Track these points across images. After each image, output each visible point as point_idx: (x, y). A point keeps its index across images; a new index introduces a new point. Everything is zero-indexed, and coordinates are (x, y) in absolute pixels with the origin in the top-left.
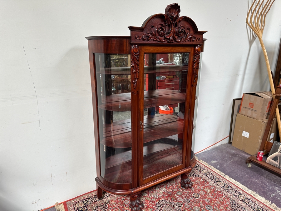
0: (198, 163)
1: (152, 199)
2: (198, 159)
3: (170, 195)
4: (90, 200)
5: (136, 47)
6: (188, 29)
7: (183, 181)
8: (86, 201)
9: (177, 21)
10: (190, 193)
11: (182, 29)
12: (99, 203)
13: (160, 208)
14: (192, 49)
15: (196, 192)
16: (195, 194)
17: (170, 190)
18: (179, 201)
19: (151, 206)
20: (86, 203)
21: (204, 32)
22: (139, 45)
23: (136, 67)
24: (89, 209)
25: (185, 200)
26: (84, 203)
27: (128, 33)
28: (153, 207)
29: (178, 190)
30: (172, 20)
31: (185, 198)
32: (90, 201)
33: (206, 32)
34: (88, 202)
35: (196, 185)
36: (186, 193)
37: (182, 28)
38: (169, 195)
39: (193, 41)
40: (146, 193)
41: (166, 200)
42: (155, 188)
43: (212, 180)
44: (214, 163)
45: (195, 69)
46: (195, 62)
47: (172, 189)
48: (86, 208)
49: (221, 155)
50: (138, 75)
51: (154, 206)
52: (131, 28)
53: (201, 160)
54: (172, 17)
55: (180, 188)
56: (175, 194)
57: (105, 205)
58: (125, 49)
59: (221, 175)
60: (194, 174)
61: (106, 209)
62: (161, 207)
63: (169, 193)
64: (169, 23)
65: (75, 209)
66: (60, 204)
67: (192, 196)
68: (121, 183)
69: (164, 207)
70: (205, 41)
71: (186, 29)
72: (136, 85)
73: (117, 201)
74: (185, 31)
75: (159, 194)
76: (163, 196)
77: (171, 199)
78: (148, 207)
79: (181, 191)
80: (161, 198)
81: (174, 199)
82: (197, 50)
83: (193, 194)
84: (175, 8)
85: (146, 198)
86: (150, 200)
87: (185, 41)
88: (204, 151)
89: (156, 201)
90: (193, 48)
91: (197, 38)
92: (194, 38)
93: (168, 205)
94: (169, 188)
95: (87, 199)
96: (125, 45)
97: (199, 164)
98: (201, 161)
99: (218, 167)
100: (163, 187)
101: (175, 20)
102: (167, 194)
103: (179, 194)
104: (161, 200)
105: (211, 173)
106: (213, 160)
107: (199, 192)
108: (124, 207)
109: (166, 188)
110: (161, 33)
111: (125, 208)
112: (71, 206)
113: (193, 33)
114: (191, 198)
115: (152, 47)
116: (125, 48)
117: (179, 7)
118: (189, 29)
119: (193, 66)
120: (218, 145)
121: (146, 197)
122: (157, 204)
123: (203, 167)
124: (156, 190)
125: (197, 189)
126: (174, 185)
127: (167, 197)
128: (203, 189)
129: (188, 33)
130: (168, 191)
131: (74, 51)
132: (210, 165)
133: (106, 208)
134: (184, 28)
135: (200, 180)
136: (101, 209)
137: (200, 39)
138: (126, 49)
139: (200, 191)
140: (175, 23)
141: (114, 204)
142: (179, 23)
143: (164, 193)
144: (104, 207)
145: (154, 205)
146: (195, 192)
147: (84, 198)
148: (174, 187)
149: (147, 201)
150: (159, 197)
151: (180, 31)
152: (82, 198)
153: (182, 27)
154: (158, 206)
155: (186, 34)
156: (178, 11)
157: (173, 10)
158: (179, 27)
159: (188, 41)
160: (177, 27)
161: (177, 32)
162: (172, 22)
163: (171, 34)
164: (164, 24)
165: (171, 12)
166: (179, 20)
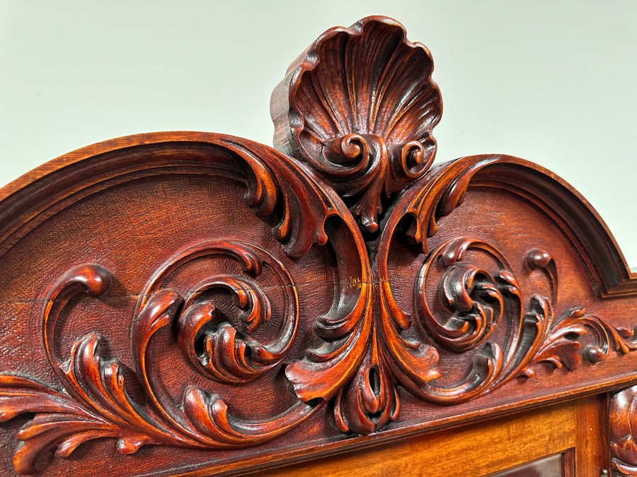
6: (531, 266)
9: (412, 201)
11: (480, 276)
30: (349, 203)
37: (481, 262)
39: (592, 359)
64: (322, 234)
71: (516, 264)
74: (505, 293)
87: (523, 378)
91: (624, 334)
92: (599, 331)
101: (389, 199)
110: (222, 349)
113: (582, 292)
117: (422, 61)
118: (549, 269)
129: (535, 305)
134: (501, 263)
140: (392, 223)
142: (440, 225)
151: (459, 298)
153: (474, 255)
155: (526, 311)
156: (417, 107)
157: (354, 88)
158: (440, 256)
159: (550, 367)
160: (417, 262)
161: (423, 313)
162: (358, 219)
163: (360, 349)
164: (266, 242)
165: (330, 112)
166: (434, 190)
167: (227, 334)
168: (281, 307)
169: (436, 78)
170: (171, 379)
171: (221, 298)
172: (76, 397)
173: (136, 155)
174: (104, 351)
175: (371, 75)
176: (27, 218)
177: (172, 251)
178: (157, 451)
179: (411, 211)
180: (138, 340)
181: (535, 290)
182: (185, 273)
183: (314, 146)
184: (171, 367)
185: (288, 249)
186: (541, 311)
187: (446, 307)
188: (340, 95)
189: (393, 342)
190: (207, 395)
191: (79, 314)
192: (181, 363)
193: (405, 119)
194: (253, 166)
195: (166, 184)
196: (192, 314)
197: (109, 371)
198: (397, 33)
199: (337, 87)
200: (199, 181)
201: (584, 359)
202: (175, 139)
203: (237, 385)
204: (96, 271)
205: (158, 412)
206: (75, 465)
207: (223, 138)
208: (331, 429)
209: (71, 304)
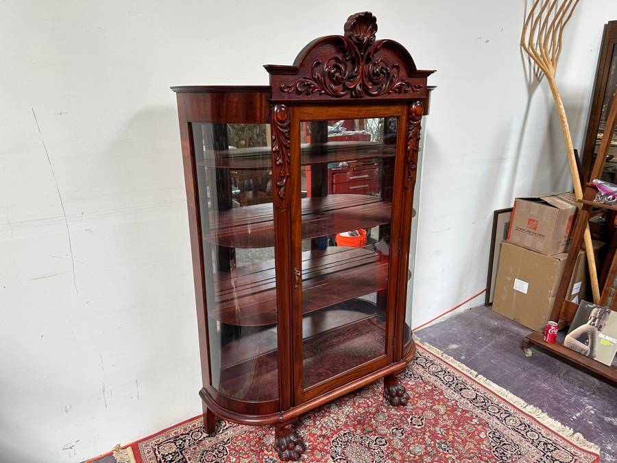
0: (420, 350)
1: (322, 431)
2: (421, 342)
3: (361, 422)
4: (188, 437)
5: (283, 109)
6: (394, 66)
7: (389, 390)
8: (181, 439)
9: (371, 49)
10: (403, 415)
11: (382, 68)
12: (209, 442)
13: (339, 450)
14: (403, 109)
15: (416, 414)
16: (414, 419)
17: (361, 410)
18: (381, 435)
19: (321, 446)
20: (180, 445)
21: (429, 73)
22: (290, 104)
23: (283, 153)
24: (187, 457)
25: (394, 431)
26: (178, 444)
27: (264, 80)
28: (326, 448)
29: (377, 411)
30: (359, 49)
31: (393, 428)
32: (189, 440)
33: (433, 72)
34: (185, 441)
35: (417, 397)
36: (394, 415)
37: (382, 64)
38: (359, 422)
39: (406, 92)
40: (310, 417)
41: (353, 432)
42: (329, 408)
43: (449, 387)
44: (455, 350)
45: (411, 152)
46: (411, 138)
47: (365, 408)
48: (182, 454)
49: (469, 332)
50: (287, 169)
51: (327, 445)
52: (271, 69)
53: (427, 344)
54: (360, 43)
55: (382, 405)
56: (371, 418)
57: (221, 448)
58: (258, 113)
59: (469, 375)
60: (411, 375)
61: (225, 456)
62: (343, 447)
63: (359, 418)
64: (354, 56)
65: (157, 457)
66: (125, 448)
67: (408, 422)
68: (255, 400)
69: (348, 449)
70: (431, 90)
71: (390, 66)
72: (285, 190)
73: (247, 438)
74: (387, 72)
75: (338, 420)
76: (346, 425)
77: (363, 430)
78: (314, 449)
79: (384, 412)
80: (341, 429)
81: (370, 429)
82: (415, 111)
83: (411, 417)
84: (365, 21)
85: (309, 430)
86: (318, 434)
87: (389, 93)
88: (434, 323)
89: (332, 434)
90: (406, 108)
91: (415, 87)
92: (408, 85)
93: (356, 443)
94: (358, 407)
95: (182, 435)
96: (258, 105)
97: (423, 353)
98: (427, 346)
99: (463, 357)
100: (345, 404)
101: (366, 49)
102: (355, 420)
103: (381, 418)
104: (342, 432)
105: (449, 370)
106: (453, 343)
107: (422, 413)
108: (263, 451)
109: (353, 406)
110: (337, 77)
111: (266, 452)
112: (148, 452)
113: (405, 75)
114: (405, 426)
115: (318, 108)
116: (258, 111)
117: (375, 19)
118: (397, 67)
119: (406, 146)
120: (462, 309)
121: (310, 426)
122: (333, 441)
123: (431, 358)
124: (332, 411)
125: (417, 407)
126: (368, 398)
127: (354, 426)
128: (431, 407)
129: (394, 76)
130: (356, 412)
131: (147, 116)
132: (445, 355)
133: (225, 453)
134: (387, 65)
135: (425, 386)
136: (214, 456)
137: (421, 87)
138: (261, 114)
139: (424, 410)
140: (366, 54)
141: (242, 444)
142: (375, 55)
143: (348, 416)
144: (219, 452)
145: (327, 443)
146: (414, 413)
147: (175, 433)
148: (370, 403)
149: (312, 435)
150: (337, 427)
151: (377, 72)
152: (172, 434)
153: (381, 63)
154: (336, 447)
155: (391, 78)
156: (373, 29)
157: (361, 26)
158: (374, 62)
159: (396, 92)
160: (370, 63)
161: (370, 75)
162: (360, 53)
163: (358, 80)
164: (344, 57)
165: (356, 30)
166: (374, 47)
167: (337, 74)
169: (377, 23)
170: (328, 82)
175: (364, 23)
179: (370, 51)
181: (394, 73)
182: (330, 62)
183: (353, 37)
184: (328, 80)
185: (347, 58)
186: (395, 78)
187: (375, 74)
189: (364, 79)
193: (370, 31)
195: (329, 45)
198: (370, 14)
200: (333, 44)
201: (404, 91)
205: (326, 87)
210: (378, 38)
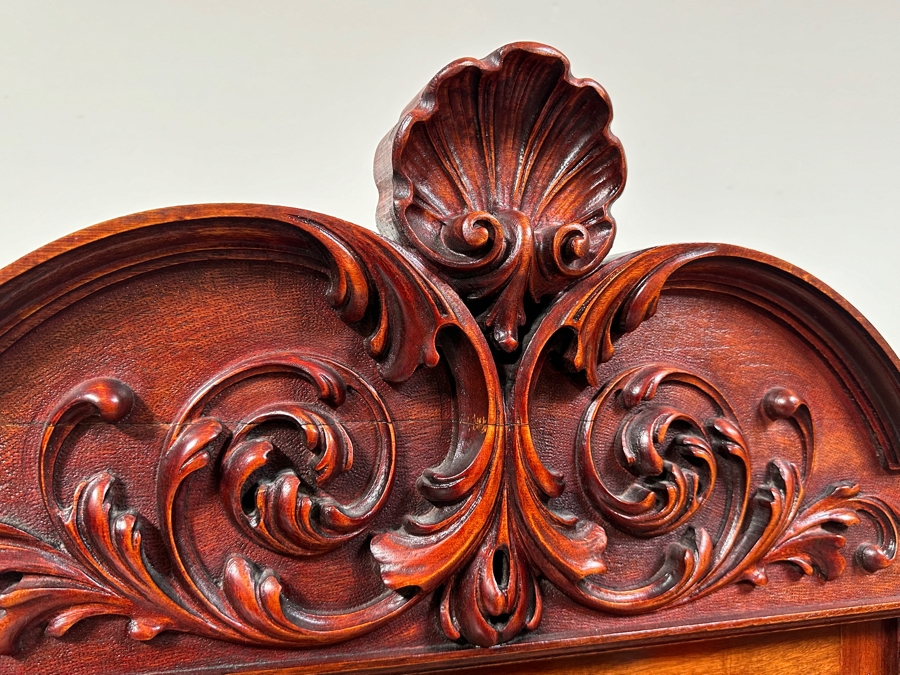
6: (769, 413)
9: (572, 309)
30: (476, 308)
37: (686, 403)
39: (868, 566)
64: (432, 352)
71: (748, 410)
74: (721, 452)
87: (746, 585)
92: (881, 521)
110: (279, 506)
113: (856, 458)
117: (594, 107)
118: (799, 418)
129: (773, 473)
134: (719, 407)
140: (539, 340)
151: (643, 455)
153: (674, 392)
155: (755, 481)
156: (590, 172)
157: (492, 143)
158: (620, 391)
159: (795, 572)
160: (583, 398)
161: (586, 475)
162: (488, 332)
163: (481, 521)
164: (354, 359)
165: (455, 177)
166: (608, 294)
167: (287, 485)
168: (370, 452)
169: (617, 129)
170: (208, 542)
171: (285, 434)
172: (77, 557)
173: (174, 234)
174: (118, 497)
175: (520, 125)
176: (26, 312)
177: (218, 366)
178: (184, 641)
179: (570, 323)
180: (165, 485)
181: (775, 450)
182: (236, 396)
183: (429, 227)
184: (209, 524)
185: (385, 369)
186: (781, 484)
187: (627, 470)
188: (471, 153)
189: (532, 514)
190: (257, 569)
191: (89, 445)
192: (224, 522)
193: (570, 189)
194: (336, 253)
195: (216, 272)
196: (241, 454)
197: (121, 525)
198: (556, 67)
199: (467, 142)
200: (263, 270)
201: (854, 564)
202: (226, 213)
203: (300, 558)
204: (113, 387)
205: (186, 587)
206: (71, 649)
207: (294, 213)
208: (434, 635)
209: (79, 431)
210: (626, 243)
